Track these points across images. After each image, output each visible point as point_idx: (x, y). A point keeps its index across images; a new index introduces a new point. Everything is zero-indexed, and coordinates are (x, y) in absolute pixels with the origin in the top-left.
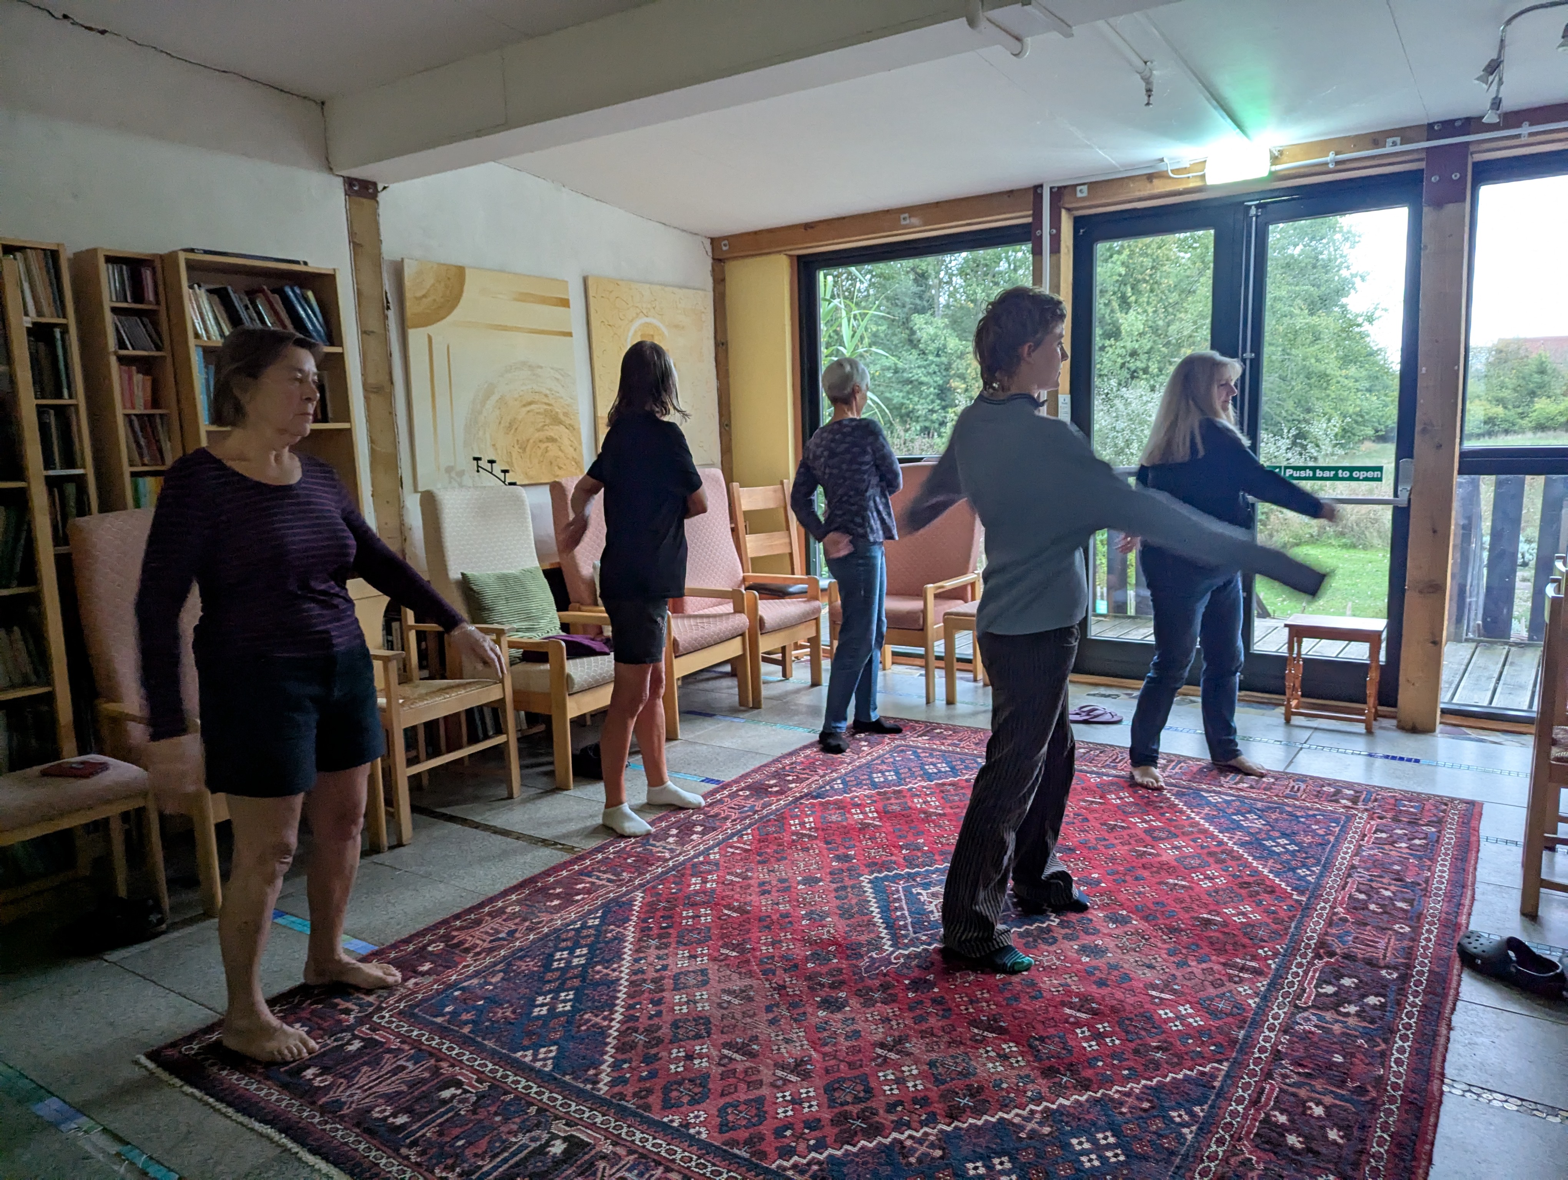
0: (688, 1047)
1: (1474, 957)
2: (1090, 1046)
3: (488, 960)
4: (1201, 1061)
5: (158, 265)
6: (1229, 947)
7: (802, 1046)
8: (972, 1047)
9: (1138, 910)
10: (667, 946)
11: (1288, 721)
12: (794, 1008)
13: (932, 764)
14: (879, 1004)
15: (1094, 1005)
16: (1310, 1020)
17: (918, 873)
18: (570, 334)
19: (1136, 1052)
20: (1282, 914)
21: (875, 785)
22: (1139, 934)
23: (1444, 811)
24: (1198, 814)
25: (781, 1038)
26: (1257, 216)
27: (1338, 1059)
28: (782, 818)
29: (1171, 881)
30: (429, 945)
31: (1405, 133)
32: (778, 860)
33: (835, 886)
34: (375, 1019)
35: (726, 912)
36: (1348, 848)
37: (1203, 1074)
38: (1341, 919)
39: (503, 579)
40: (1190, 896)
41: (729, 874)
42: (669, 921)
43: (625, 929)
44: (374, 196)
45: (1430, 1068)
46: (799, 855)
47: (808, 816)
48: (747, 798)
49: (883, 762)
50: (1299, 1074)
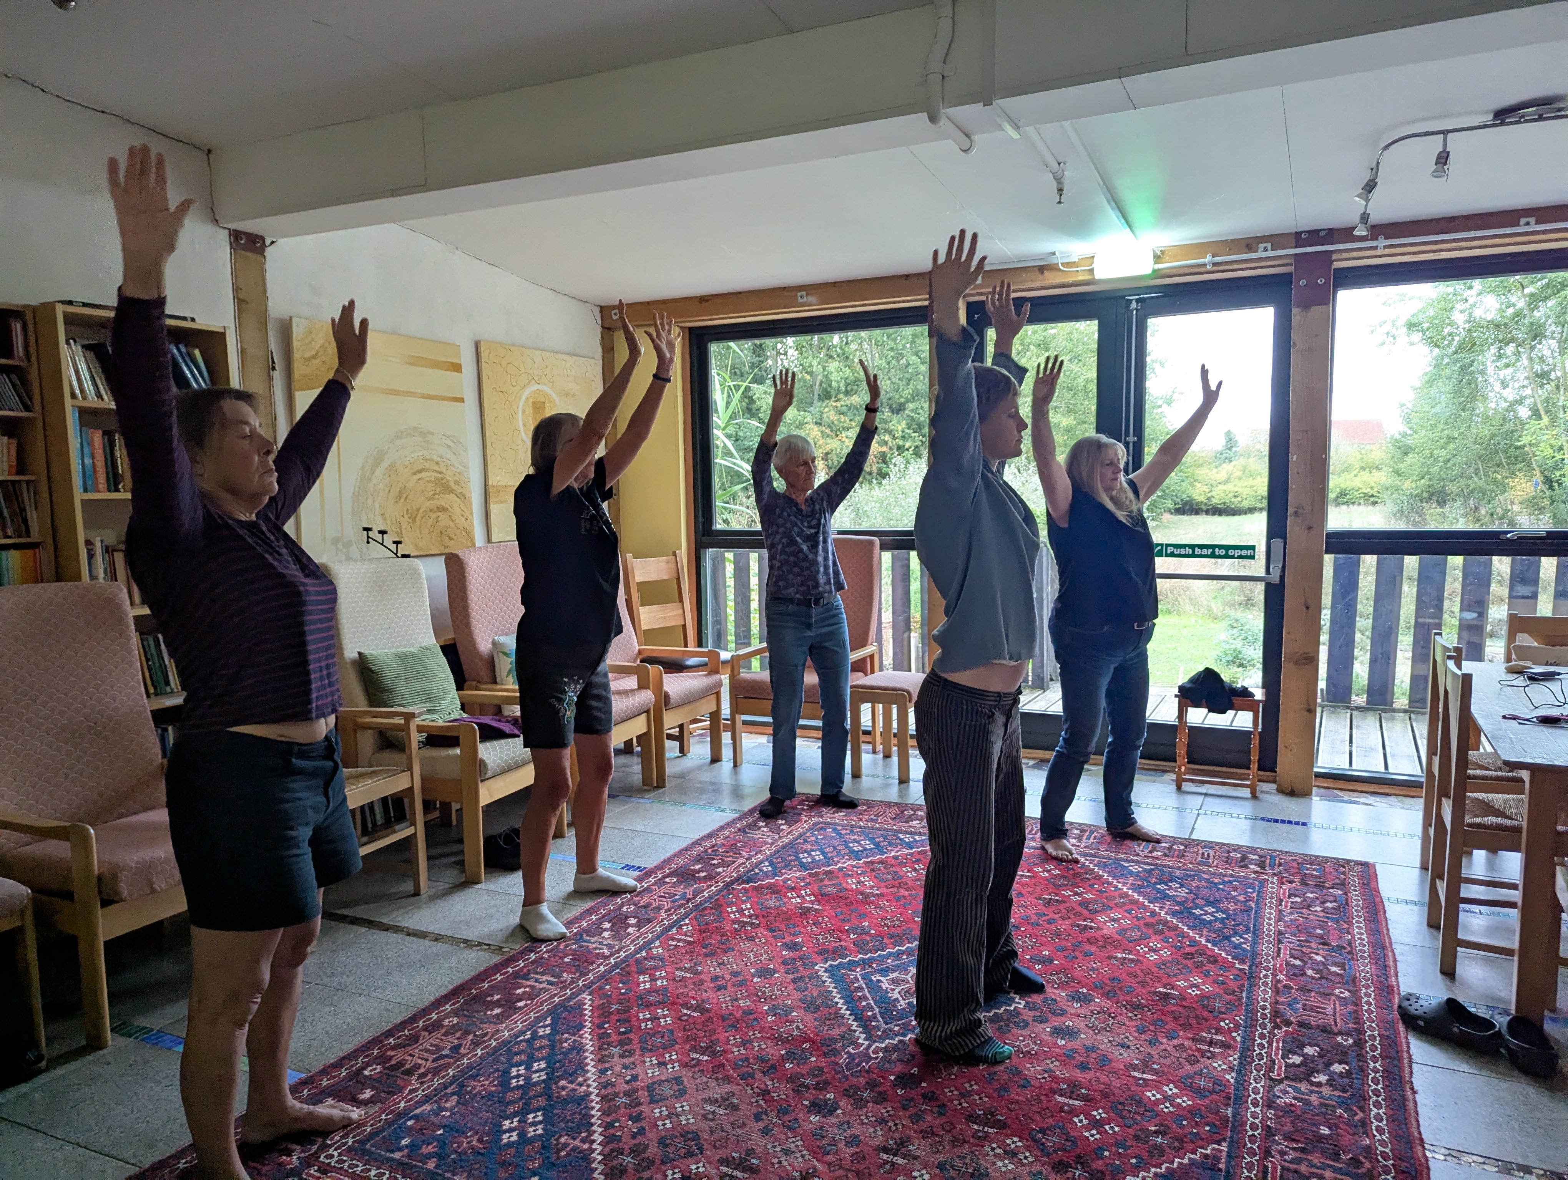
0: (683, 1167)
1: (1416, 1018)
2: (1092, 1136)
3: (436, 1083)
4: (1200, 1143)
5: (29, 316)
6: (1193, 1021)
7: (803, 1156)
8: (977, 1145)
9: (1096, 987)
10: (631, 1053)
11: (1179, 788)
12: (785, 1114)
13: (854, 841)
14: (870, 1105)
15: (1083, 1091)
16: (1288, 1093)
17: (872, 960)
18: (462, 400)
19: (1137, 1138)
20: (1232, 985)
21: (804, 866)
22: (1104, 1012)
23: (1344, 873)
24: (1124, 884)
25: (778, 1149)
26: (1137, 310)
27: (1324, 1130)
28: (718, 905)
29: (1119, 955)
30: (364, 1068)
31: (1275, 240)
32: (726, 952)
33: (791, 976)
34: (322, 1159)
35: (685, 1011)
36: (1269, 912)
37: (1206, 1156)
38: (1285, 986)
39: (402, 657)
40: (1142, 971)
41: (677, 969)
42: (627, 1025)
43: (581, 1036)
44: (261, 251)
45: (1410, 1135)
46: (745, 945)
47: (744, 902)
48: (674, 885)
49: (805, 841)
50: (1294, 1149)
